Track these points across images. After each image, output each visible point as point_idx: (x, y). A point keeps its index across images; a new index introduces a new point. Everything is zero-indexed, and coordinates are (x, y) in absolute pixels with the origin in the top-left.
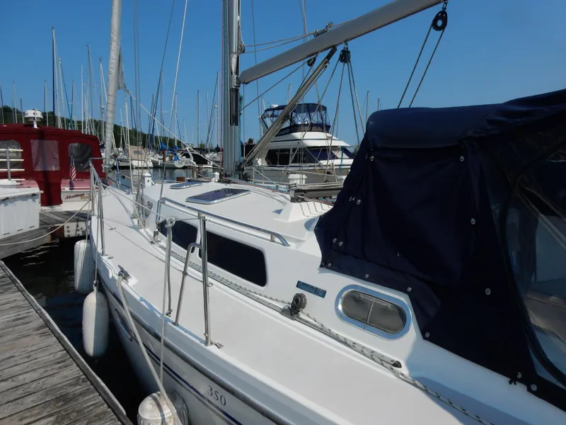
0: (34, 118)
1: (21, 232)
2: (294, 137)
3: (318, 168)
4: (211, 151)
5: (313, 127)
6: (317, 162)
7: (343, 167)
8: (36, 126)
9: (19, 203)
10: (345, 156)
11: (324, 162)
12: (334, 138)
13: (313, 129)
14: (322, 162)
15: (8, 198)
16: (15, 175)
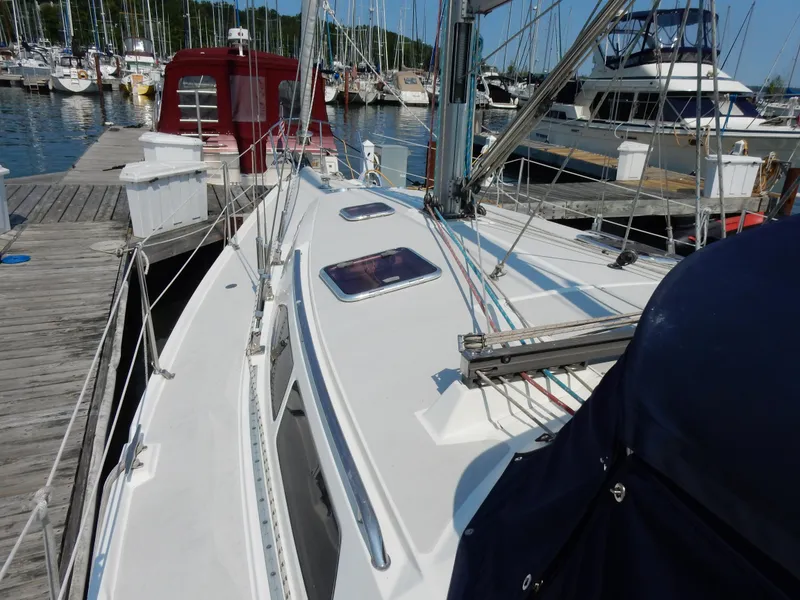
0: (239, 40)
1: (178, 226)
2: (644, 71)
3: (678, 132)
4: (520, 80)
5: (683, 53)
6: (679, 121)
7: (725, 134)
8: (241, 54)
9: (174, 184)
10: (736, 110)
11: (691, 122)
12: (721, 74)
13: (685, 56)
14: (688, 120)
15: (156, 179)
16: (207, 128)
